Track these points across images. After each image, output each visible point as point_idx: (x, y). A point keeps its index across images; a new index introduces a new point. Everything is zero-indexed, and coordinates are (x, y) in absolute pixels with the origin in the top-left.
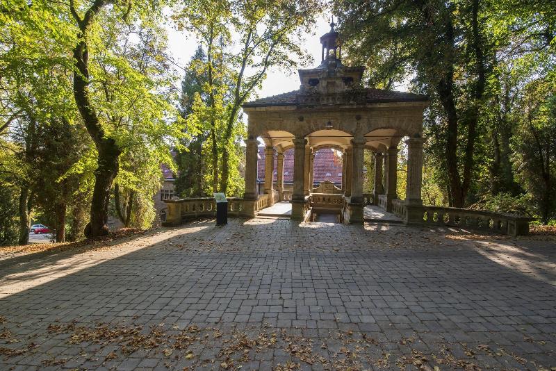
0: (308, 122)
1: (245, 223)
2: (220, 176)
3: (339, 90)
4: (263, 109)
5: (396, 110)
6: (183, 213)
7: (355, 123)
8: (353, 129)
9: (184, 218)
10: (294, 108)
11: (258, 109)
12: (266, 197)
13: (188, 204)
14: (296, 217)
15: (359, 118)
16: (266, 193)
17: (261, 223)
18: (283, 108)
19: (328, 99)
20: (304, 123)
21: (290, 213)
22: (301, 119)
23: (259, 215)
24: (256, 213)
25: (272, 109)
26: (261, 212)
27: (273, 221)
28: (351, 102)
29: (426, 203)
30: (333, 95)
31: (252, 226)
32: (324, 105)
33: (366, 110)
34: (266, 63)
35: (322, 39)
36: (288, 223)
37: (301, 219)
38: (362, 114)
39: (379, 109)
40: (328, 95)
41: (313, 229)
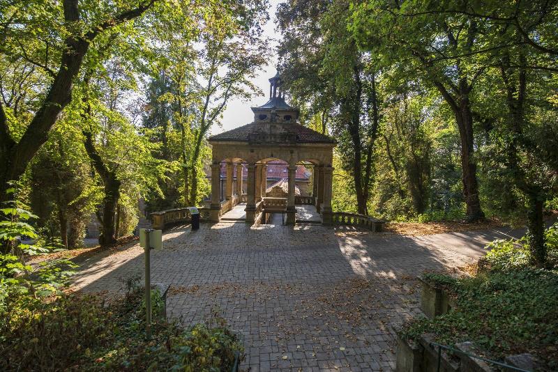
0: (257, 154)
1: (212, 228)
2: (190, 188)
3: (278, 132)
4: (224, 143)
5: (316, 148)
6: (165, 221)
7: (290, 155)
8: (288, 160)
9: (166, 225)
10: (246, 143)
11: (220, 143)
12: (227, 203)
13: (168, 214)
14: (249, 220)
15: (292, 152)
16: (227, 200)
17: (225, 227)
18: (239, 143)
19: (271, 138)
20: (254, 154)
21: (245, 217)
22: (252, 151)
23: (222, 219)
24: (220, 218)
25: (231, 143)
26: (224, 217)
27: (232, 225)
28: (287, 141)
29: (335, 210)
30: (275, 135)
31: (217, 230)
32: (268, 143)
33: (296, 147)
34: (226, 96)
35: (270, 80)
36: (243, 225)
37: (253, 222)
38: (294, 149)
39: (306, 147)
40: (271, 135)
41: (259, 231)
